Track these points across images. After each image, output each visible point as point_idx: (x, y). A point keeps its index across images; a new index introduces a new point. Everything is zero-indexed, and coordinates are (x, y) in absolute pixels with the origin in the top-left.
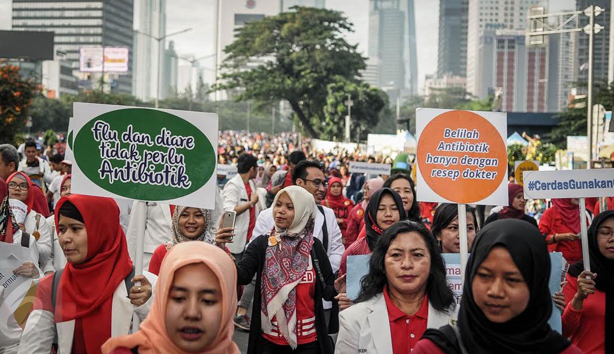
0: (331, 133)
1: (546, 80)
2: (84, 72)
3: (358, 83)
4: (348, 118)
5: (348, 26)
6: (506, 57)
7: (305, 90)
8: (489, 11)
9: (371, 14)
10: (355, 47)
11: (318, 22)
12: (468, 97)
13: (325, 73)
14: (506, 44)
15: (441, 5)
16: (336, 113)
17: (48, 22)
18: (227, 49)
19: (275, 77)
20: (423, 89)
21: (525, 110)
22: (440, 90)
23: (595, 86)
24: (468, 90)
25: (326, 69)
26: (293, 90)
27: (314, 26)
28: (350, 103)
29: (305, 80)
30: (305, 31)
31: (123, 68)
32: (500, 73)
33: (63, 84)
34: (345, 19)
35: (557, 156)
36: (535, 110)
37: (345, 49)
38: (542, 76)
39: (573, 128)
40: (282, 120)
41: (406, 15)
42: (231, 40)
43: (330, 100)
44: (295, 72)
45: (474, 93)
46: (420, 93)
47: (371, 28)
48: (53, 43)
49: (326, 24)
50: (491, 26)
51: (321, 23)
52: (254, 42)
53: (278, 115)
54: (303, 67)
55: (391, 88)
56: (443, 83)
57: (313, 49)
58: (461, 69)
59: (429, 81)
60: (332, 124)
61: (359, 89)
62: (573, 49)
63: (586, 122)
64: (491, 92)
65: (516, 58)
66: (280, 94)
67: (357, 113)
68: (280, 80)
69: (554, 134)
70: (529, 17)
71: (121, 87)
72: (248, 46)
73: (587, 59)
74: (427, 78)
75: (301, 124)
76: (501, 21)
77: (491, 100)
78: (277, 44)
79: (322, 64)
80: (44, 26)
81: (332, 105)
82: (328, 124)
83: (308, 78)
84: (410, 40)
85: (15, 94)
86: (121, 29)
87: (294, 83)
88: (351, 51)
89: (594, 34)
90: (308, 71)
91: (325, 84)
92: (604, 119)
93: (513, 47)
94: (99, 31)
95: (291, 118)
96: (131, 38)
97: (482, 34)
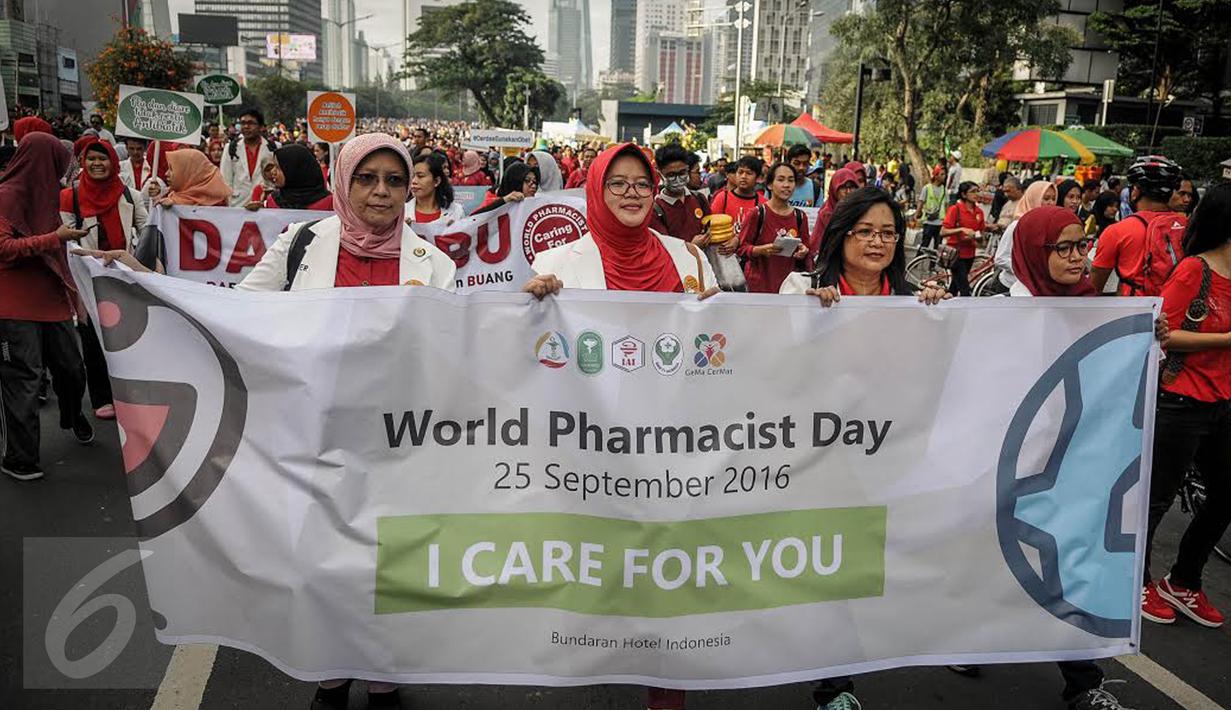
0: (510, 121)
1: (701, 76)
2: (271, 59)
3: (536, 74)
4: (526, 107)
5: (526, 18)
6: (668, 57)
7: (487, 80)
8: (654, 14)
9: (551, 12)
10: (533, 40)
11: (497, 13)
12: (636, 92)
13: (505, 64)
14: (668, 44)
15: (613, 6)
16: (515, 102)
17: (233, 8)
18: (411, 38)
19: (457, 67)
20: (597, 83)
21: (683, 102)
22: (611, 84)
23: (742, 81)
24: (637, 86)
25: (506, 60)
26: (475, 79)
27: (495, 16)
28: (528, 93)
29: (487, 71)
30: (486, 22)
31: (310, 55)
32: (663, 71)
33: (250, 70)
34: (523, 12)
35: (709, 143)
36: (692, 102)
37: (524, 41)
38: (698, 73)
39: (722, 120)
40: (470, 110)
41: (582, 13)
42: (415, 28)
43: (509, 90)
44: (477, 62)
45: (641, 89)
46: (595, 87)
47: (551, 26)
48: (237, 29)
49: (505, 15)
50: (656, 27)
51: (501, 15)
52: (436, 32)
53: (465, 105)
54: (484, 57)
55: (569, 82)
56: (615, 78)
57: (494, 40)
58: (629, 67)
59: (602, 76)
60: (511, 112)
61: (537, 79)
62: (723, 52)
63: (734, 114)
64: (655, 85)
65: (676, 57)
66: (465, 83)
67: (534, 103)
68: (463, 70)
69: (707, 124)
70: (687, 10)
71: (311, 75)
72: (430, 35)
73: (736, 61)
74: (601, 73)
75: (484, 113)
76: (664, 23)
77: (654, 92)
78: (460, 34)
79: (502, 55)
80: (229, 12)
81: (511, 94)
82: (508, 113)
83: (489, 69)
84: (586, 39)
85: (170, 73)
86: (309, 17)
87: (476, 72)
88: (530, 43)
89: (743, 29)
90: (490, 61)
91: (506, 74)
92: (749, 109)
93: (674, 48)
94: (287, 18)
95: (475, 108)
96: (320, 26)
97: (647, 35)
